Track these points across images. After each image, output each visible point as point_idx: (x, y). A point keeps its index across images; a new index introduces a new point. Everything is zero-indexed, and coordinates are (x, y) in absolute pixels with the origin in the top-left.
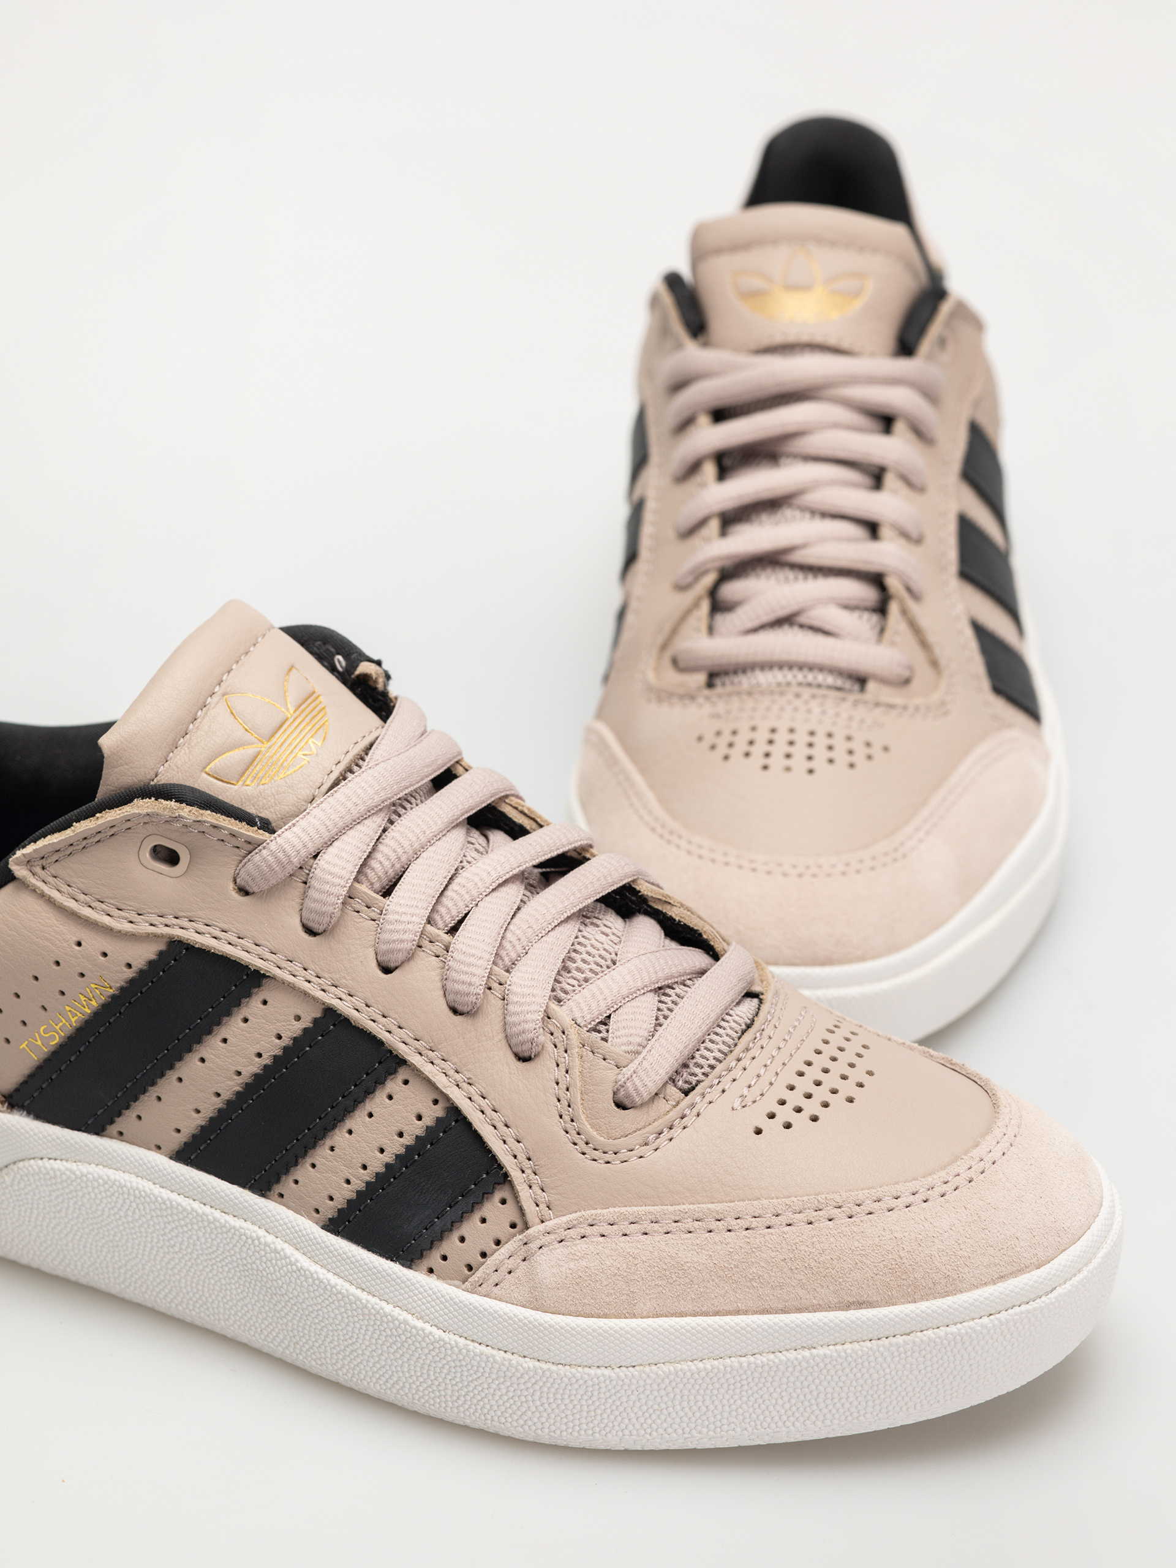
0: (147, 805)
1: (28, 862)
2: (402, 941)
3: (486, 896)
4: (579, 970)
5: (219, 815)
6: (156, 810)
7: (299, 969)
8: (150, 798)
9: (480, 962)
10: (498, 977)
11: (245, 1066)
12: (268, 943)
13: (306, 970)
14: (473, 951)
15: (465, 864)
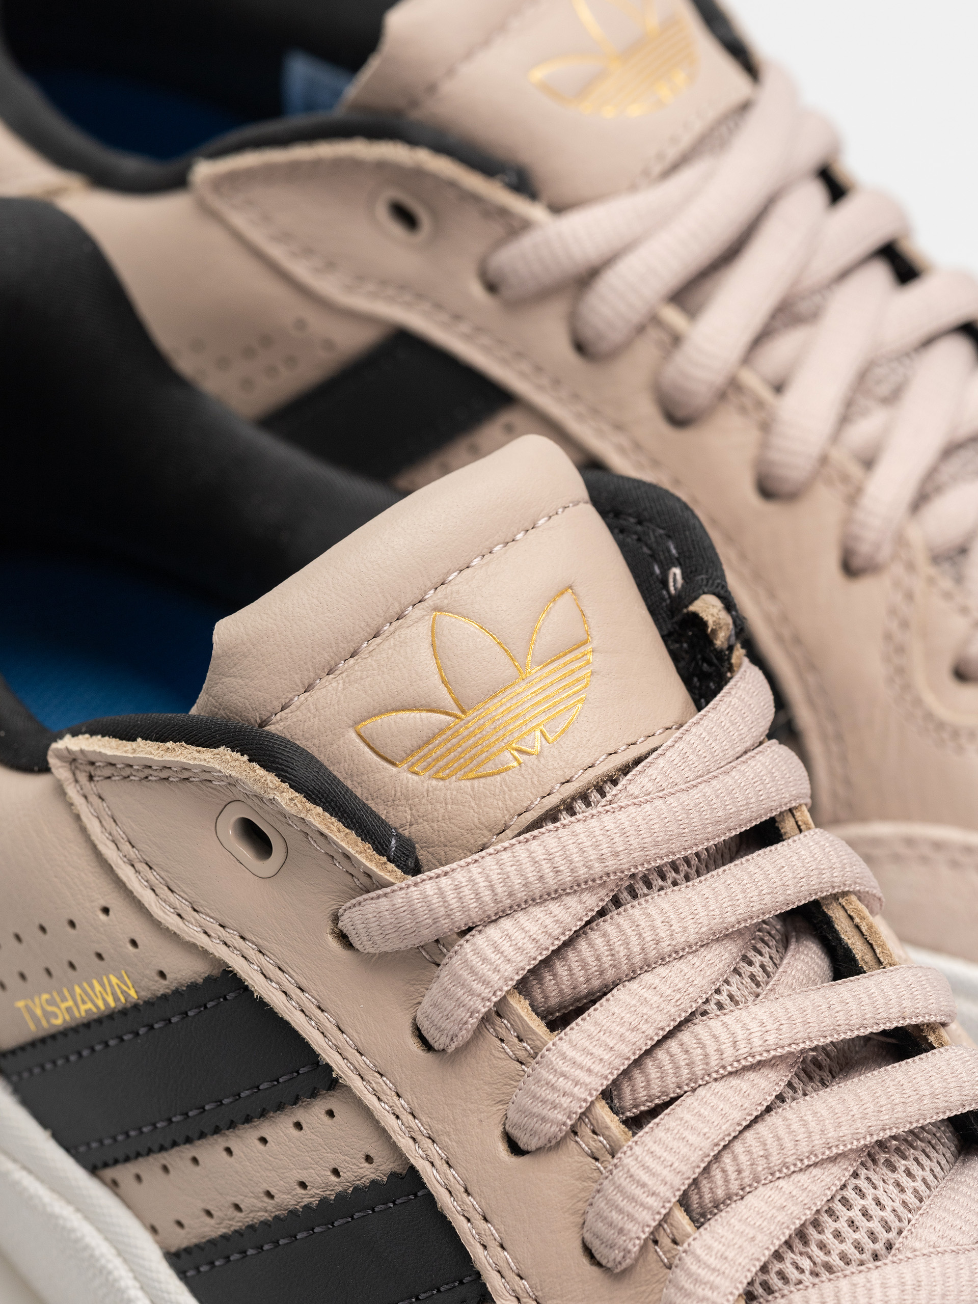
0: (233, 764)
1: (72, 760)
2: (544, 1119)
3: (716, 1080)
4: (822, 1246)
5: (334, 819)
6: (243, 778)
7: (388, 1092)
8: (242, 755)
9: (651, 1201)
10: (675, 1231)
11: (281, 1192)
12: (355, 1034)
13: (398, 1096)
14: (645, 1177)
15: (712, 1007)
